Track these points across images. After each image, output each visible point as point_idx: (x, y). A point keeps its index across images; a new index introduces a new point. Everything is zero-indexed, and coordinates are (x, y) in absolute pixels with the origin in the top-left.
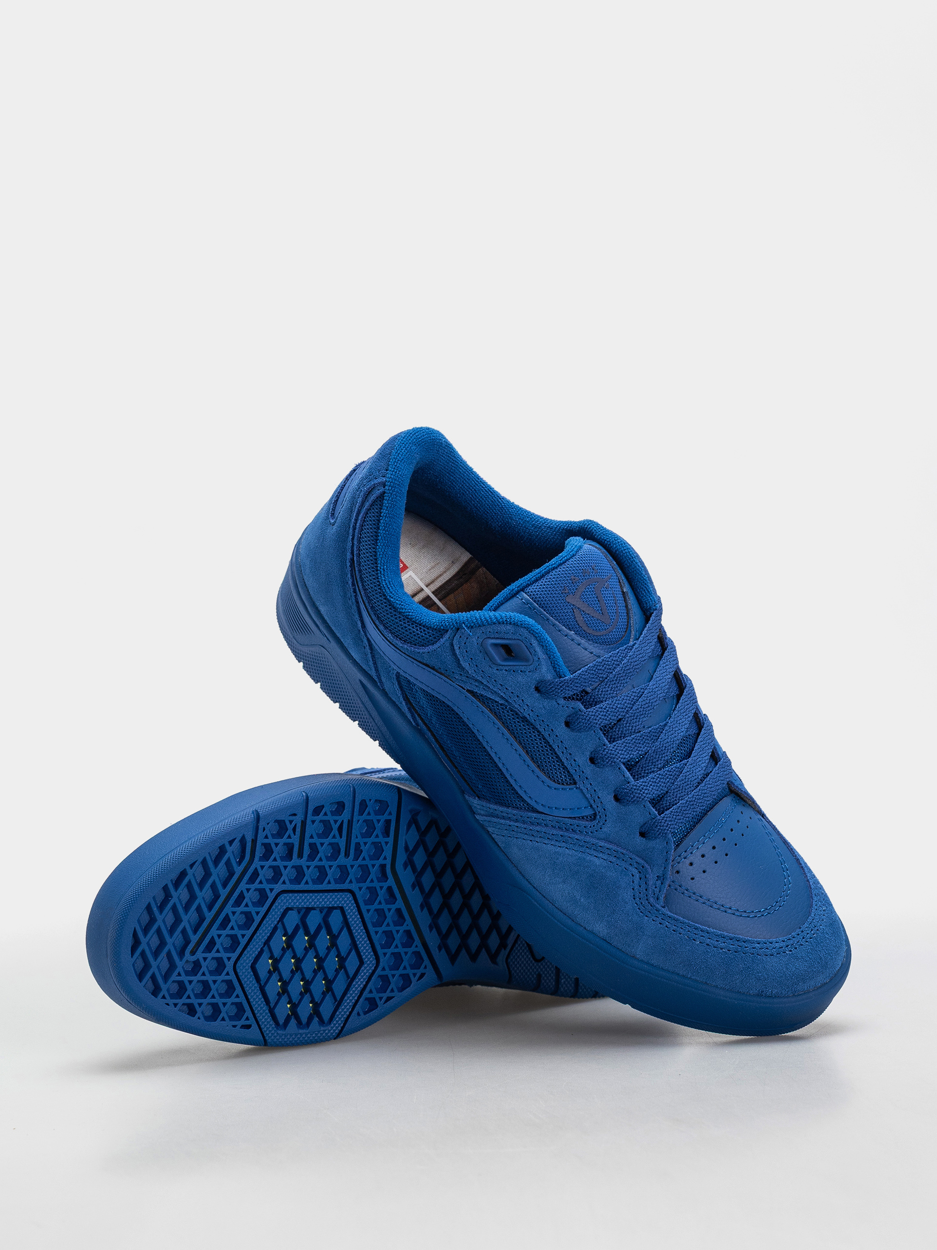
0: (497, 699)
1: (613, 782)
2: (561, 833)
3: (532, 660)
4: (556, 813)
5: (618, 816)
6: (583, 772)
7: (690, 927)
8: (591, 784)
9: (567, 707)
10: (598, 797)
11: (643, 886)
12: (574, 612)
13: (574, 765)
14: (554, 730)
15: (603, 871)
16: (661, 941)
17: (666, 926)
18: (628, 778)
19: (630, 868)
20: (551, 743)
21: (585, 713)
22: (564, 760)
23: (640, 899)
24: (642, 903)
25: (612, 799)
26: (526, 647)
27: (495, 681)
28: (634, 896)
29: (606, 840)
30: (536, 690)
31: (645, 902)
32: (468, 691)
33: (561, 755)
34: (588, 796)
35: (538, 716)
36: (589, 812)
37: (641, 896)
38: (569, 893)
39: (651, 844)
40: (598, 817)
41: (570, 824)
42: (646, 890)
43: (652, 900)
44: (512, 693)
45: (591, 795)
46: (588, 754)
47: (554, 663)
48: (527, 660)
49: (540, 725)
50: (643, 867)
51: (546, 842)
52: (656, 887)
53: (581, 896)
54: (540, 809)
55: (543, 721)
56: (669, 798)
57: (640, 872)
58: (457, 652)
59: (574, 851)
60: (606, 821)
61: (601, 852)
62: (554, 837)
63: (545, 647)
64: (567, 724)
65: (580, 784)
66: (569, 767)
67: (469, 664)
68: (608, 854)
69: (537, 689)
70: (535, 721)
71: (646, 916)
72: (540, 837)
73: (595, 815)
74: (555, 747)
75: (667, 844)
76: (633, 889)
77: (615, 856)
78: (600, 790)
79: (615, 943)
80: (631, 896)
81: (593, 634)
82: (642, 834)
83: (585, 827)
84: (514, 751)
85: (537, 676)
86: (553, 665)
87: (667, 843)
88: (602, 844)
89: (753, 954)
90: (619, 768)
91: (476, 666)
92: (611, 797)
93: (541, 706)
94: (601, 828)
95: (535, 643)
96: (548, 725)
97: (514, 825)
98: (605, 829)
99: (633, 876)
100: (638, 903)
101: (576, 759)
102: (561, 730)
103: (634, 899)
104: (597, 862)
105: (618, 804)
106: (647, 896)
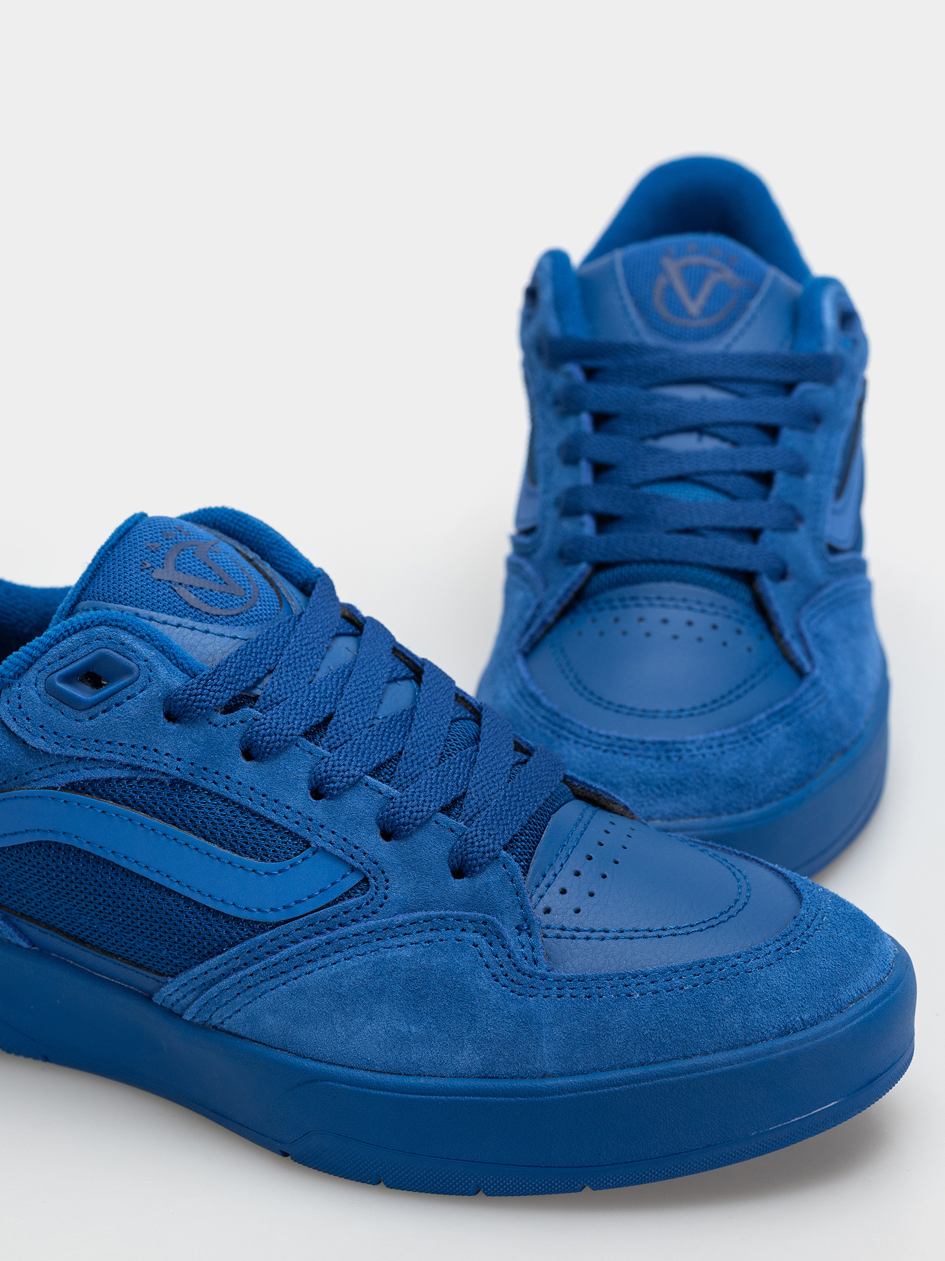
0: (116, 773)
1: (367, 811)
2: (324, 938)
3: (136, 668)
4: (300, 910)
5: (403, 862)
6: (311, 820)
7: (611, 980)
8: (333, 832)
9: (232, 724)
10: (356, 848)
11: (502, 953)
12: (175, 591)
13: (290, 815)
14: (232, 776)
15: (424, 962)
16: (576, 1022)
17: (572, 996)
18: (388, 792)
19: (465, 934)
20: (236, 798)
21: (265, 719)
22: (272, 816)
23: (506, 975)
24: (513, 981)
25: (381, 840)
26: (118, 652)
27: (96, 741)
28: (493, 976)
29: (405, 910)
30: (169, 720)
31: (515, 976)
32: (64, 789)
33: (261, 810)
34: (338, 852)
35: (192, 764)
36: (354, 879)
37: (506, 968)
38: (387, 1033)
39: (480, 880)
40: (372, 881)
41: (333, 917)
42: (509, 957)
43: (526, 966)
44: (133, 746)
45: (343, 850)
46: (304, 785)
47: (175, 658)
48: (128, 671)
49: (205, 779)
50: (485, 923)
51: (309, 968)
52: (523, 947)
53: (408, 1025)
54: (272, 918)
55: (205, 769)
56: (472, 802)
57: (485, 935)
58: (14, 728)
59: (360, 958)
60: (387, 881)
61: (406, 934)
62: (317, 952)
63: (147, 637)
64: (248, 755)
65: (315, 841)
66: (284, 822)
67: (42, 737)
68: (418, 932)
69: (170, 717)
70: (192, 775)
71: (531, 996)
72: (295, 967)
73: (365, 880)
74: (245, 802)
75: (506, 868)
76: (487, 966)
77: (432, 930)
78: (352, 834)
79: (503, 1071)
80: (488, 978)
81: (224, 614)
82: (458, 873)
83: (358, 908)
84: (185, 848)
85: (155, 690)
86: (174, 661)
87: (504, 866)
88: (400, 919)
89: (738, 974)
90: (367, 785)
91: (55, 733)
92: (376, 838)
93: (189, 742)
94: (386, 898)
95: (128, 638)
96: (217, 773)
97: (245, 976)
98: (393, 895)
99: (476, 946)
100: (507, 983)
101: (289, 804)
102: (244, 770)
103: (497, 980)
104: (406, 953)
105: (393, 842)
106: (515, 965)
